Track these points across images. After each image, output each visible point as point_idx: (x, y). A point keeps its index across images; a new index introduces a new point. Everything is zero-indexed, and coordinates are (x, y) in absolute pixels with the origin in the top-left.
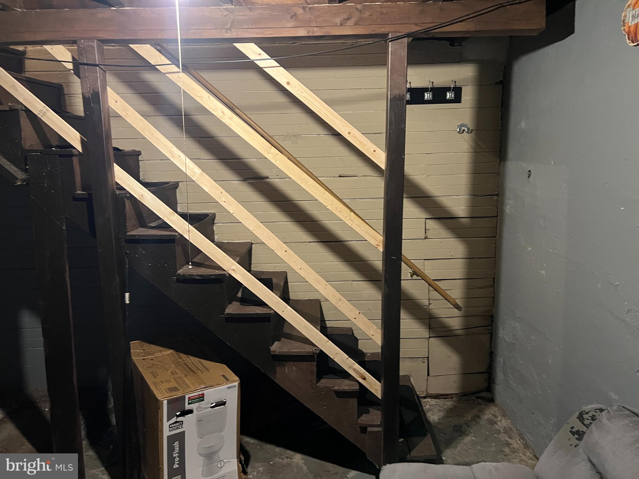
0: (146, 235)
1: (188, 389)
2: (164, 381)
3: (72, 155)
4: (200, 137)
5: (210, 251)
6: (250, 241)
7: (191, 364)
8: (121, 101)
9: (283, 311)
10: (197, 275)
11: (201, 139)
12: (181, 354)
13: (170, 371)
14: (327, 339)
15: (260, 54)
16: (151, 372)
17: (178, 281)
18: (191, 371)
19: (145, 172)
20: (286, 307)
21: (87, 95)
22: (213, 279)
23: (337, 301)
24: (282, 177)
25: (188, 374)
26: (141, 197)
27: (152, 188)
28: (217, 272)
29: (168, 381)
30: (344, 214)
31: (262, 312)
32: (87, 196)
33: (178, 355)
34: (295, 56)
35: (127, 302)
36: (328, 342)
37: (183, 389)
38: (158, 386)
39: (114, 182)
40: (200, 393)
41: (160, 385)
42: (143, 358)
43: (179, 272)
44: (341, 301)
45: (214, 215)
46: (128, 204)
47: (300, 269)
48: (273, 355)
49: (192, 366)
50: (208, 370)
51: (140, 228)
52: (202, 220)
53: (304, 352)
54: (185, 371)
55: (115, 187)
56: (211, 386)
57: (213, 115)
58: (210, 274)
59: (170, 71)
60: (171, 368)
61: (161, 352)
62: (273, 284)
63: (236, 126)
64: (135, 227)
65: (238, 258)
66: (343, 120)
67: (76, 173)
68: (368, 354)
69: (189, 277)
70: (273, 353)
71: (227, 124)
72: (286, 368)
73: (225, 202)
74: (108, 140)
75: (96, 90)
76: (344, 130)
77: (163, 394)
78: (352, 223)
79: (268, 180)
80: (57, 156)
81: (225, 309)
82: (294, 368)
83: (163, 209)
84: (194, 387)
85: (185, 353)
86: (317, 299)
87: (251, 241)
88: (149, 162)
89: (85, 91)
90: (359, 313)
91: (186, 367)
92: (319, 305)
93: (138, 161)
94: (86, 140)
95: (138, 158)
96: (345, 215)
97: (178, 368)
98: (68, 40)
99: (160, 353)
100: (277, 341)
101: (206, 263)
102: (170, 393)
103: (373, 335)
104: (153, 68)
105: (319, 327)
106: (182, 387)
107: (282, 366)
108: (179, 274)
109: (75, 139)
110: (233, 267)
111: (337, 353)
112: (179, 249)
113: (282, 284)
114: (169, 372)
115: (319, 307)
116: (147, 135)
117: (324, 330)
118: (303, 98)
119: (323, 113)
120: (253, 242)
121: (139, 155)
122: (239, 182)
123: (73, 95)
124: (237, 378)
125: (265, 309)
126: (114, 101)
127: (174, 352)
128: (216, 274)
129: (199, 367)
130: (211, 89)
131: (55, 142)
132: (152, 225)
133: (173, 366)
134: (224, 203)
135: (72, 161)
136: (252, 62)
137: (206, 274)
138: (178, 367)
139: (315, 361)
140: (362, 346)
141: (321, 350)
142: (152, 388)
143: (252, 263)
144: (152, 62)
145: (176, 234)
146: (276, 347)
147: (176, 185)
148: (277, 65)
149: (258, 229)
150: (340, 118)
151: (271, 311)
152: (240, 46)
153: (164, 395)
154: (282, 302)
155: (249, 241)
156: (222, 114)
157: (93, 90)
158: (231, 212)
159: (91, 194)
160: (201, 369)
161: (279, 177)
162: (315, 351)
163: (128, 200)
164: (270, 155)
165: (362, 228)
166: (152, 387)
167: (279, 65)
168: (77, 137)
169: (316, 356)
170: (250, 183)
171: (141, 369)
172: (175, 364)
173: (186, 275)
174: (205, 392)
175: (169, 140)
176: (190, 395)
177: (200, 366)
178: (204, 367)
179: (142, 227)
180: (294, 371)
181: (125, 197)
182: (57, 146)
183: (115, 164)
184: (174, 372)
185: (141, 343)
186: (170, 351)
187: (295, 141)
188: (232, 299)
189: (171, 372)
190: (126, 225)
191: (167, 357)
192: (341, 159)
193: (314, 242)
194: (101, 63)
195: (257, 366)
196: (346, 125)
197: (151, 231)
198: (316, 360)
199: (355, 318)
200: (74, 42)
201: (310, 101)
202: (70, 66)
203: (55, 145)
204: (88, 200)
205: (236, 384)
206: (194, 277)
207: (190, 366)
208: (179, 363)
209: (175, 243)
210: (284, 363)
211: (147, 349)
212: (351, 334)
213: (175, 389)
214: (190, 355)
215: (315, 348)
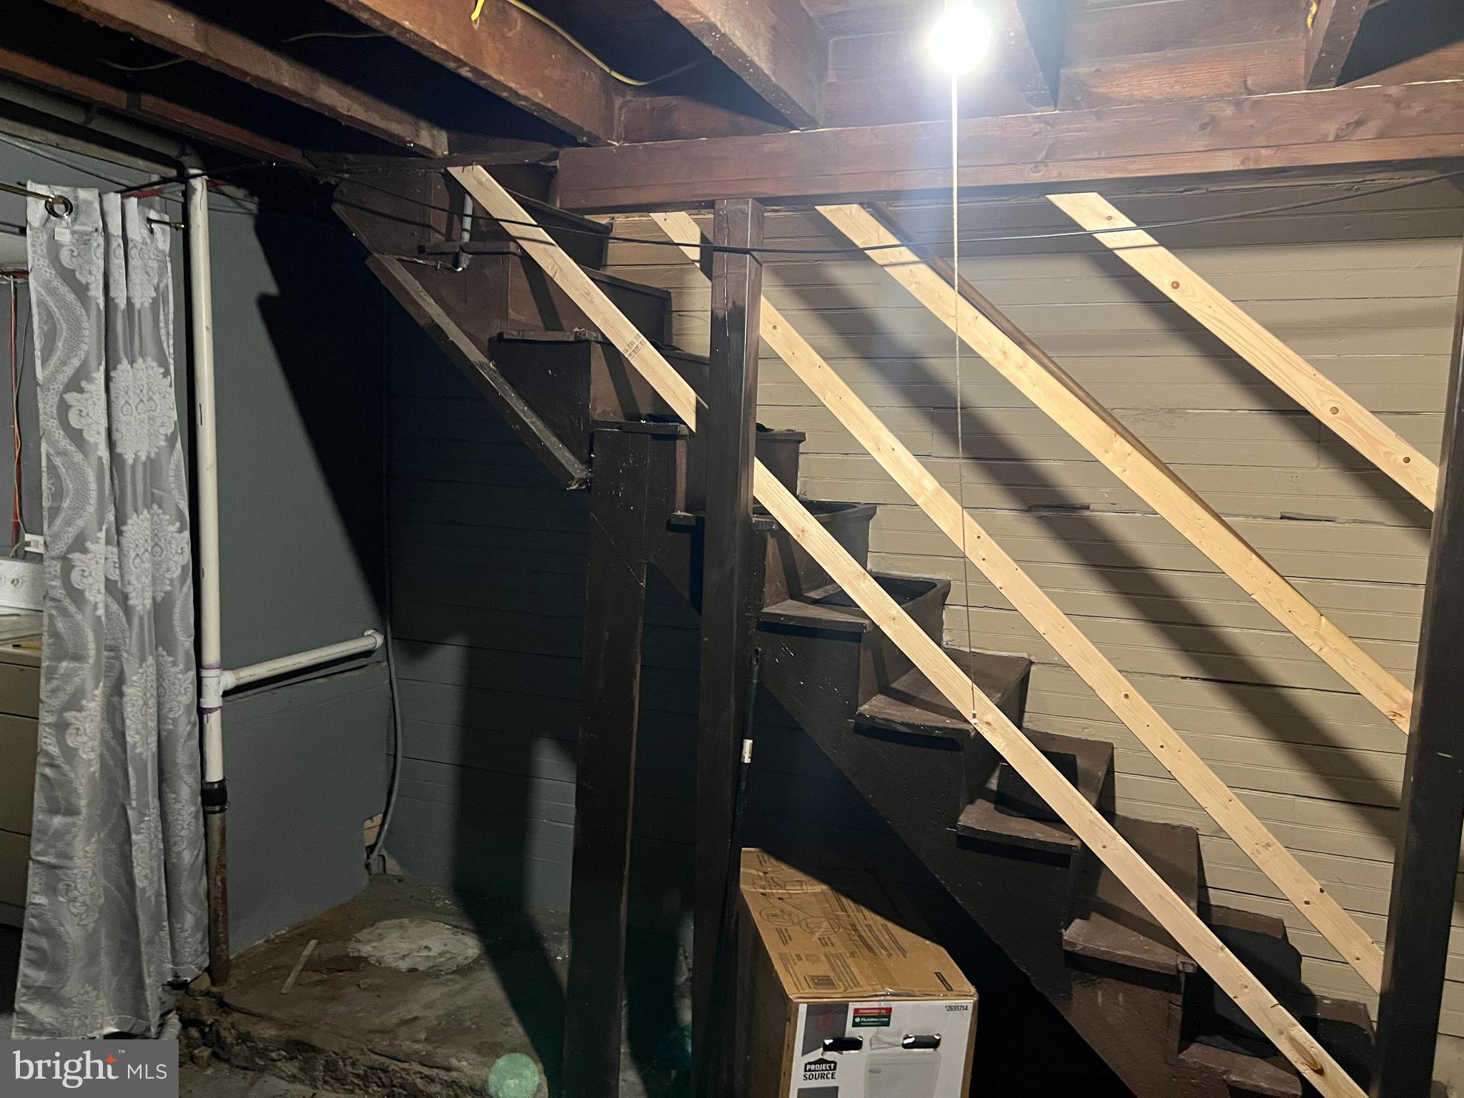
0: (800, 617)
1: (855, 989)
2: (803, 957)
3: (675, 437)
4: (935, 408)
5: (938, 670)
6: (1027, 657)
7: (865, 928)
8: (785, 328)
9: (1104, 847)
10: (903, 724)
11: (936, 411)
12: (843, 899)
13: (817, 935)
14: (1220, 943)
15: (1110, 218)
16: (778, 927)
17: (858, 729)
18: (866, 946)
19: (808, 479)
20: (1113, 838)
21: (720, 313)
22: (937, 738)
23: (1257, 846)
24: (1124, 508)
25: (857, 951)
26: (800, 533)
27: (822, 515)
28: (949, 723)
29: (813, 958)
30: (1301, 620)
31: (1049, 840)
32: (693, 523)
33: (838, 900)
34: (1202, 219)
35: (747, 760)
36: (1222, 949)
37: (844, 985)
38: (789, 965)
39: (750, 497)
40: (883, 1005)
41: (795, 964)
42: (763, 891)
43: (861, 708)
44: (1270, 848)
45: (948, 584)
46: (772, 544)
47: (1162, 747)
48: (1066, 951)
49: (868, 933)
50: (904, 952)
51: (789, 601)
52: (921, 594)
53: (1153, 963)
54: (850, 942)
55: (751, 506)
56: (910, 995)
57: (981, 357)
58: (932, 724)
59: (894, 261)
60: (819, 927)
61: (801, 886)
62: (1079, 772)
63: (1031, 385)
64: (780, 598)
65: (999, 695)
66: (1319, 375)
67: (678, 475)
68: (1325, 1001)
69: (883, 725)
70: (1068, 948)
71: (1011, 381)
72: (1100, 993)
73: (984, 559)
74: (750, 407)
75: (739, 303)
76: (1318, 403)
77: (800, 988)
78: (1323, 644)
79: (1088, 513)
80: (649, 436)
81: (959, 816)
82: (1121, 997)
83: (844, 563)
84: (870, 988)
85: (855, 901)
86: (1190, 828)
87: (1029, 655)
88: (819, 457)
89: (718, 305)
90: (1322, 891)
91: (853, 933)
92: (1195, 842)
93: (797, 454)
94: (707, 407)
95: (798, 448)
96: (1303, 622)
97: (835, 932)
98: (698, 202)
99: (799, 888)
100: (1082, 918)
101: (922, 697)
102: (815, 988)
103: (1358, 959)
104: (857, 255)
105: (1194, 904)
106: (841, 980)
107: (1089, 986)
108: (862, 715)
109: (686, 403)
110: (989, 718)
111: (1246, 984)
112: (866, 657)
113: (1101, 774)
114: (815, 938)
115: (1195, 850)
116: (829, 400)
117: (1205, 911)
118: (1211, 319)
119: (1263, 358)
120: (1033, 659)
121: (800, 442)
122: (1015, 513)
123: (693, 314)
124: (973, 990)
125: (1057, 833)
126: (770, 327)
127: (830, 892)
128: (945, 728)
129: (883, 940)
130: (974, 300)
131: (645, 409)
132: (815, 595)
133: (825, 924)
134: (983, 562)
135: (675, 446)
136: (1090, 236)
137: (922, 723)
138: (836, 930)
139: (1178, 993)
140: (1313, 977)
141: (1199, 967)
142: (776, 967)
143: (1027, 708)
144: (860, 243)
145: (867, 622)
146: (1076, 933)
147: (869, 512)
148: (1153, 241)
149: (1061, 633)
150: (1312, 370)
151: (1072, 839)
152: (1062, 201)
153: (802, 991)
154: (1100, 821)
155: (1025, 655)
156: (1000, 357)
157: (734, 303)
158: (998, 585)
159: (703, 518)
160: (887, 946)
161: (1116, 508)
162: (1183, 967)
163: (772, 537)
164: (1111, 455)
165: (1352, 663)
166: (778, 966)
167: (1156, 242)
168: (690, 399)
169: (1183, 979)
170: (1041, 517)
171: (755, 915)
172: (831, 922)
173: (876, 720)
174: (893, 1005)
175: (873, 412)
176: (858, 1005)
177: (885, 938)
178: (896, 943)
179: (792, 598)
180: (1118, 1005)
181: (768, 530)
182: (649, 415)
183: (755, 458)
184: (827, 940)
185: (760, 854)
186: (820, 888)
187: (1167, 424)
188: (977, 792)
189: (819, 939)
190: (763, 592)
191: (813, 899)
192: (1290, 473)
193: (1197, 679)
194: (755, 247)
195: (1025, 971)
196: (1325, 389)
197: (812, 609)
198: (1182, 990)
199: (1307, 903)
200: (710, 205)
201: (1227, 326)
202: (695, 254)
203: (647, 412)
204: (696, 532)
205: (970, 1002)
206: (894, 725)
207: (863, 933)
208: (838, 919)
209: (860, 642)
210: (1094, 978)
211: (773, 872)
212: (1280, 937)
213: (825, 982)
214: (864, 905)
215: (1182, 958)
